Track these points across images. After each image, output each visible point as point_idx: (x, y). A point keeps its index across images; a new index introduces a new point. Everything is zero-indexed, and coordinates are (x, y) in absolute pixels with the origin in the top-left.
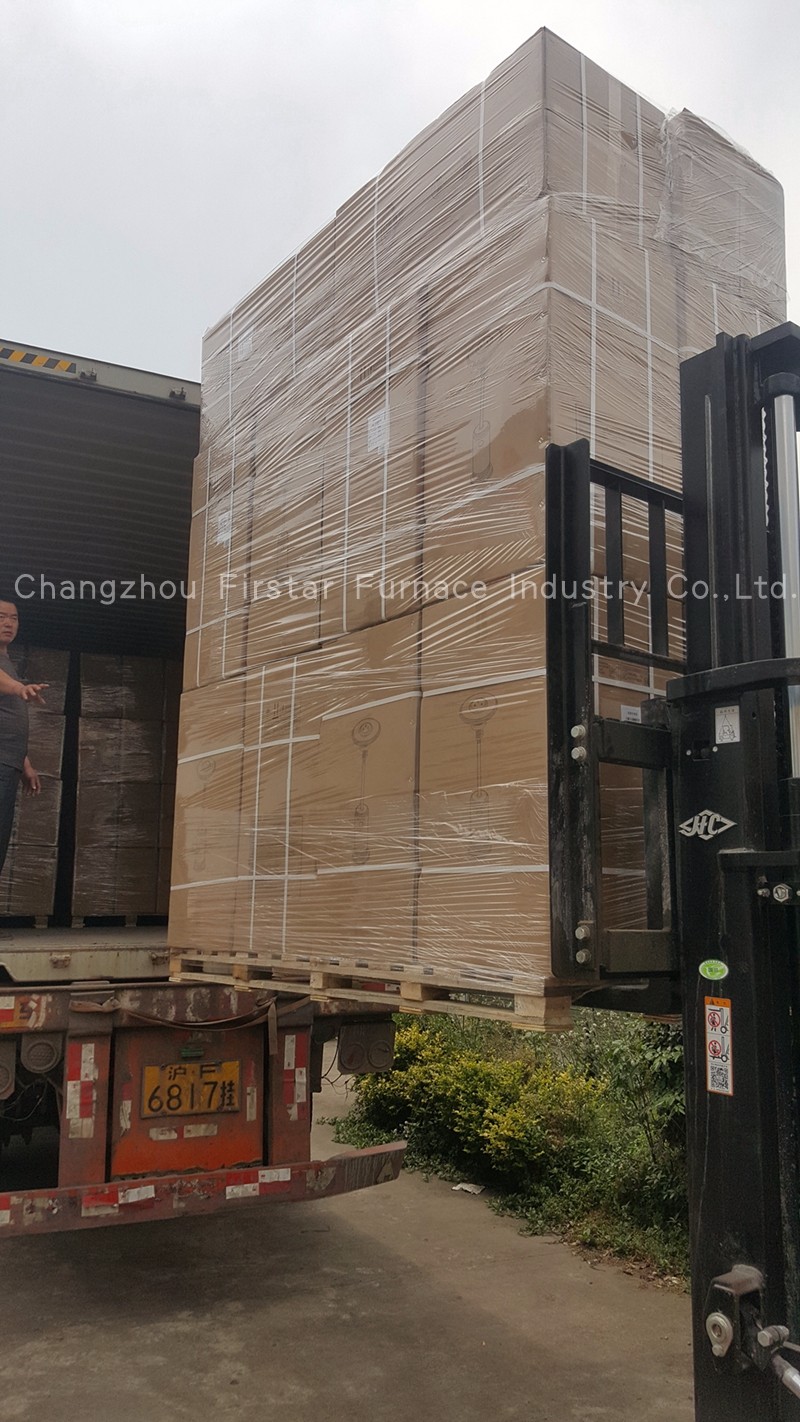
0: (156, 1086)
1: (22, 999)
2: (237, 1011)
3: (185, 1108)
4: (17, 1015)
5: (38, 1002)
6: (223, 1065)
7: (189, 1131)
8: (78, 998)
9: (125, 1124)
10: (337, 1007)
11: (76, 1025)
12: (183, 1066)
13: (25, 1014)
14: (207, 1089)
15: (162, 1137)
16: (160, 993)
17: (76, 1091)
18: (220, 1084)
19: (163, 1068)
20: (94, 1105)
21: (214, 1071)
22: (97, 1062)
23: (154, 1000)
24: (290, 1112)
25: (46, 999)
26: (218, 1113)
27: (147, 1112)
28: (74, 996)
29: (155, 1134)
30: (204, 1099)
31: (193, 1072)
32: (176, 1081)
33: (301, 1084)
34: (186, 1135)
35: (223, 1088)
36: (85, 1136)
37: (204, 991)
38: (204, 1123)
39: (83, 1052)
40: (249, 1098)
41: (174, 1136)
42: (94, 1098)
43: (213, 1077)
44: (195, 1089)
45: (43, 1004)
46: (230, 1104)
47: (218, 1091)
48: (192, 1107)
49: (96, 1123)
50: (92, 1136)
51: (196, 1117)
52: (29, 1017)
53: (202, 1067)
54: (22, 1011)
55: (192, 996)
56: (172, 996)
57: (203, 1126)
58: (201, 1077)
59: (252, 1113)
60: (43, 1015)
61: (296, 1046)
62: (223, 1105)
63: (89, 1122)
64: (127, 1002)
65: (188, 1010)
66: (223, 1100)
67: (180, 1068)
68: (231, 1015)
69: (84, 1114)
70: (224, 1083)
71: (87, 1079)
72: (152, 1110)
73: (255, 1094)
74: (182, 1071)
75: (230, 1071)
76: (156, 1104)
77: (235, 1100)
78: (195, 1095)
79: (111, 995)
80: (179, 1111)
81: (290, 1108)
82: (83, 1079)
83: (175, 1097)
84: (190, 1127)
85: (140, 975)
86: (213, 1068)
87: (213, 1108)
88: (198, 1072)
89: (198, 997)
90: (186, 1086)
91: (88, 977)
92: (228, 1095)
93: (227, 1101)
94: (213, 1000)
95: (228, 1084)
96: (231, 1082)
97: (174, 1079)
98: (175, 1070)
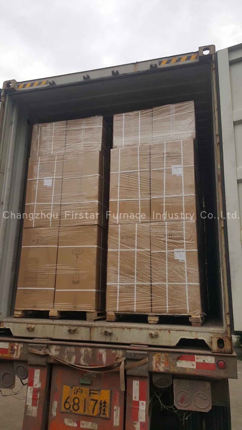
0: (67, 397)
1: (12, 344)
2: (106, 363)
3: (81, 411)
4: (9, 351)
5: (18, 347)
6: (102, 391)
7: (83, 424)
8: (31, 347)
9: (54, 413)
10: (163, 368)
11: (32, 360)
12: (81, 388)
13: (12, 352)
14: (93, 403)
15: (70, 424)
16: (68, 348)
17: (31, 392)
18: (99, 402)
19: (72, 387)
20: (38, 400)
21: (96, 394)
22: (41, 380)
23: (66, 352)
24: (135, 426)
25: (21, 345)
26: (98, 417)
27: (63, 409)
28: (29, 346)
29: (67, 422)
30: (91, 408)
31: (86, 392)
32: (77, 396)
33: (143, 411)
34: (81, 426)
35: (101, 404)
36: (33, 415)
37: (89, 349)
38: (91, 421)
39: (35, 373)
40: (115, 412)
41: (75, 425)
42: (38, 397)
43: (95, 397)
44: (86, 401)
45: (20, 348)
46: (104, 414)
47: (98, 406)
48: (84, 411)
49: (38, 410)
50: (36, 416)
51: (88, 418)
52: (13, 353)
53: (90, 390)
54: (11, 350)
55: (83, 352)
56: (74, 350)
57: (90, 423)
58: (90, 396)
59: (117, 422)
60: (19, 353)
61: (139, 387)
62: (100, 413)
63: (35, 408)
64: (53, 352)
65: (81, 359)
66: (101, 411)
68: (103, 364)
69: (34, 404)
70: (101, 401)
71: (36, 387)
72: (65, 408)
73: (119, 411)
74: (81, 391)
75: (105, 395)
76: (67, 406)
77: (107, 412)
78: (86, 404)
79: (44, 347)
80: (78, 412)
81: (136, 424)
82: (34, 386)
83: (76, 404)
84: (84, 422)
85: (64, 338)
86: (96, 392)
87: (95, 414)
88: (88, 393)
89: (86, 353)
90: (82, 399)
91: (42, 337)
92: (103, 408)
93: (102, 412)
94: (93, 354)
95: (104, 403)
96: (105, 401)
97: (76, 394)
98: (77, 390)
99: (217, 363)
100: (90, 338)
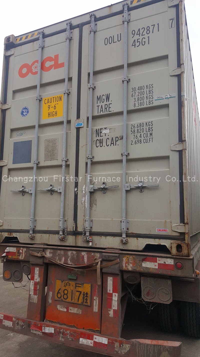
0: (59, 288)
1: (18, 249)
2: (87, 262)
3: (69, 300)
4: (17, 254)
5: (22, 250)
6: (84, 285)
7: (71, 309)
8: (32, 250)
9: (50, 301)
10: (131, 267)
11: (33, 260)
12: (69, 282)
13: (19, 254)
14: (78, 294)
15: (61, 309)
16: (59, 251)
17: (32, 285)
18: (82, 293)
19: (62, 282)
20: (38, 291)
21: (80, 287)
22: (40, 276)
23: (57, 254)
24: (109, 312)
25: (25, 250)
26: (82, 305)
27: (56, 298)
28: (31, 250)
29: (59, 307)
30: (76, 298)
31: (73, 285)
32: (66, 288)
33: (115, 301)
34: (70, 311)
35: (84, 295)
36: (35, 302)
37: (74, 252)
38: (77, 308)
39: (35, 270)
40: (94, 301)
41: (65, 310)
42: (38, 289)
43: (80, 289)
44: (73, 292)
45: (24, 251)
46: (86, 302)
47: (82, 296)
48: (72, 300)
49: (38, 298)
50: (36, 303)
51: (75, 305)
52: (20, 256)
53: (76, 284)
54: (18, 253)
55: (70, 254)
56: (63, 253)
57: (76, 309)
58: (75, 288)
59: (96, 308)
60: (24, 255)
61: (113, 282)
62: (83, 302)
63: (36, 297)
64: (48, 254)
65: (69, 260)
66: (84, 300)
67: (68, 283)
68: (85, 264)
69: (35, 294)
70: (84, 292)
71: (36, 281)
72: (58, 297)
73: (97, 300)
74: (69, 284)
75: (87, 288)
76: (59, 296)
77: (89, 301)
78: (73, 295)
79: (41, 250)
80: (67, 300)
81: (110, 311)
82: (35, 280)
83: (66, 294)
84: (71, 308)
85: (56, 244)
86: (80, 285)
87: (80, 302)
88: (74, 286)
89: (72, 255)
90: (70, 291)
91: (40, 243)
92: (85, 298)
94: (78, 256)
95: (86, 294)
96: (87, 293)
97: (66, 287)
98: (66, 283)
99: (176, 264)
100: (76, 244)
